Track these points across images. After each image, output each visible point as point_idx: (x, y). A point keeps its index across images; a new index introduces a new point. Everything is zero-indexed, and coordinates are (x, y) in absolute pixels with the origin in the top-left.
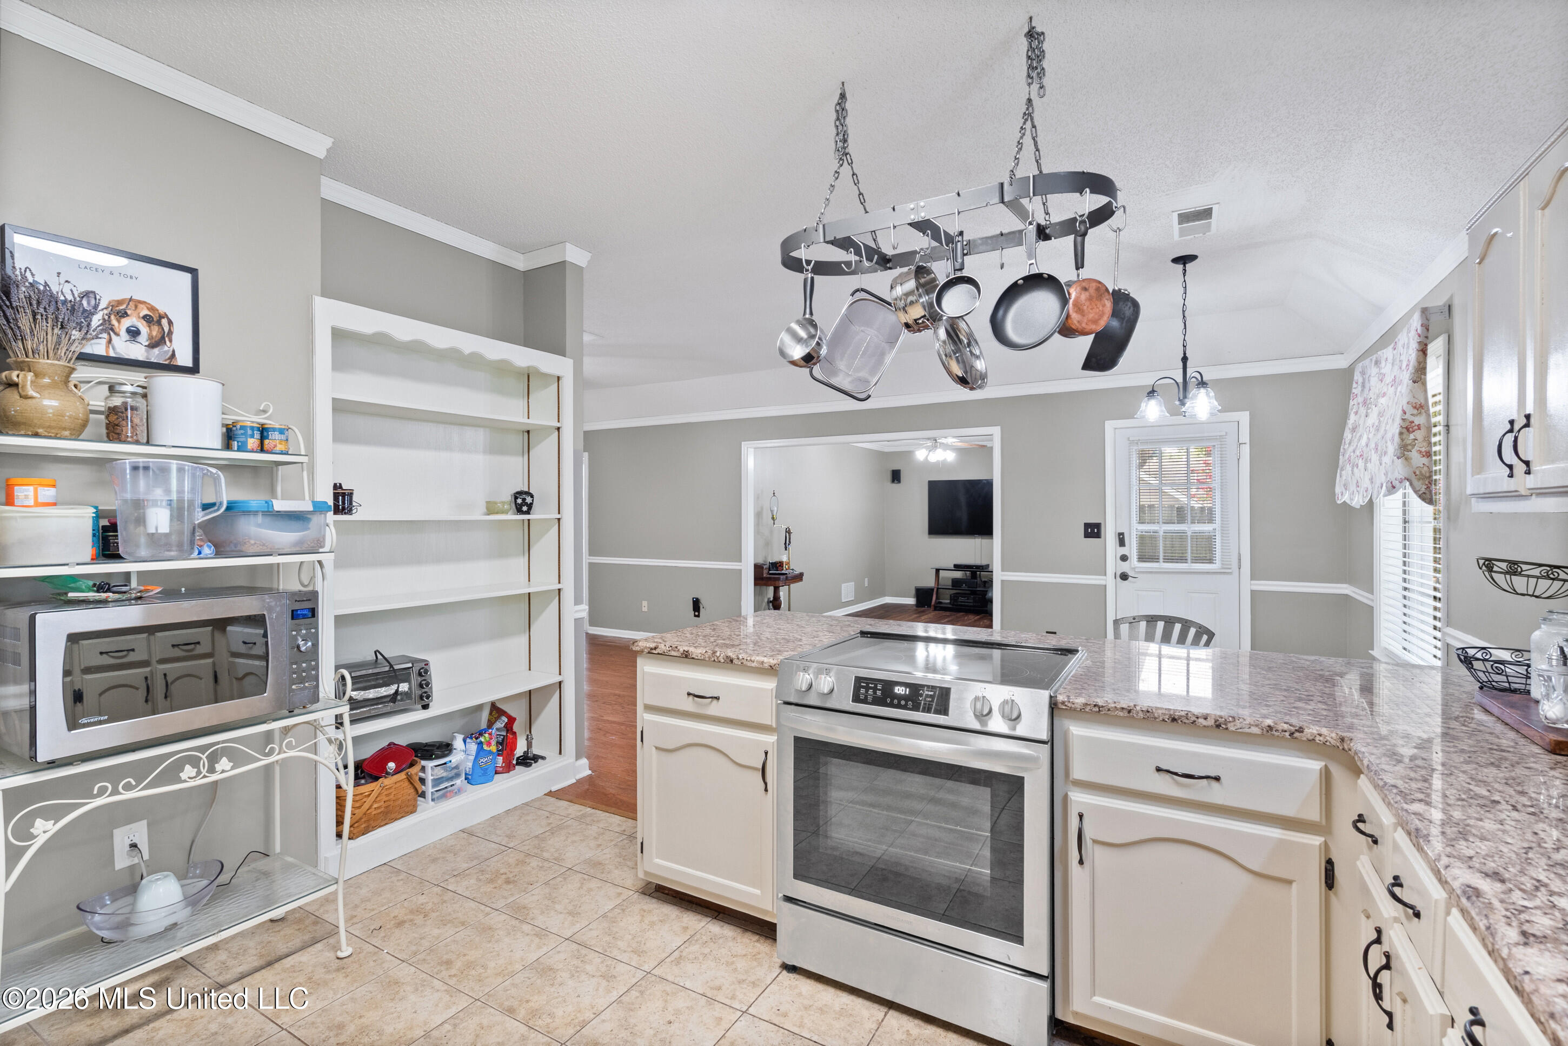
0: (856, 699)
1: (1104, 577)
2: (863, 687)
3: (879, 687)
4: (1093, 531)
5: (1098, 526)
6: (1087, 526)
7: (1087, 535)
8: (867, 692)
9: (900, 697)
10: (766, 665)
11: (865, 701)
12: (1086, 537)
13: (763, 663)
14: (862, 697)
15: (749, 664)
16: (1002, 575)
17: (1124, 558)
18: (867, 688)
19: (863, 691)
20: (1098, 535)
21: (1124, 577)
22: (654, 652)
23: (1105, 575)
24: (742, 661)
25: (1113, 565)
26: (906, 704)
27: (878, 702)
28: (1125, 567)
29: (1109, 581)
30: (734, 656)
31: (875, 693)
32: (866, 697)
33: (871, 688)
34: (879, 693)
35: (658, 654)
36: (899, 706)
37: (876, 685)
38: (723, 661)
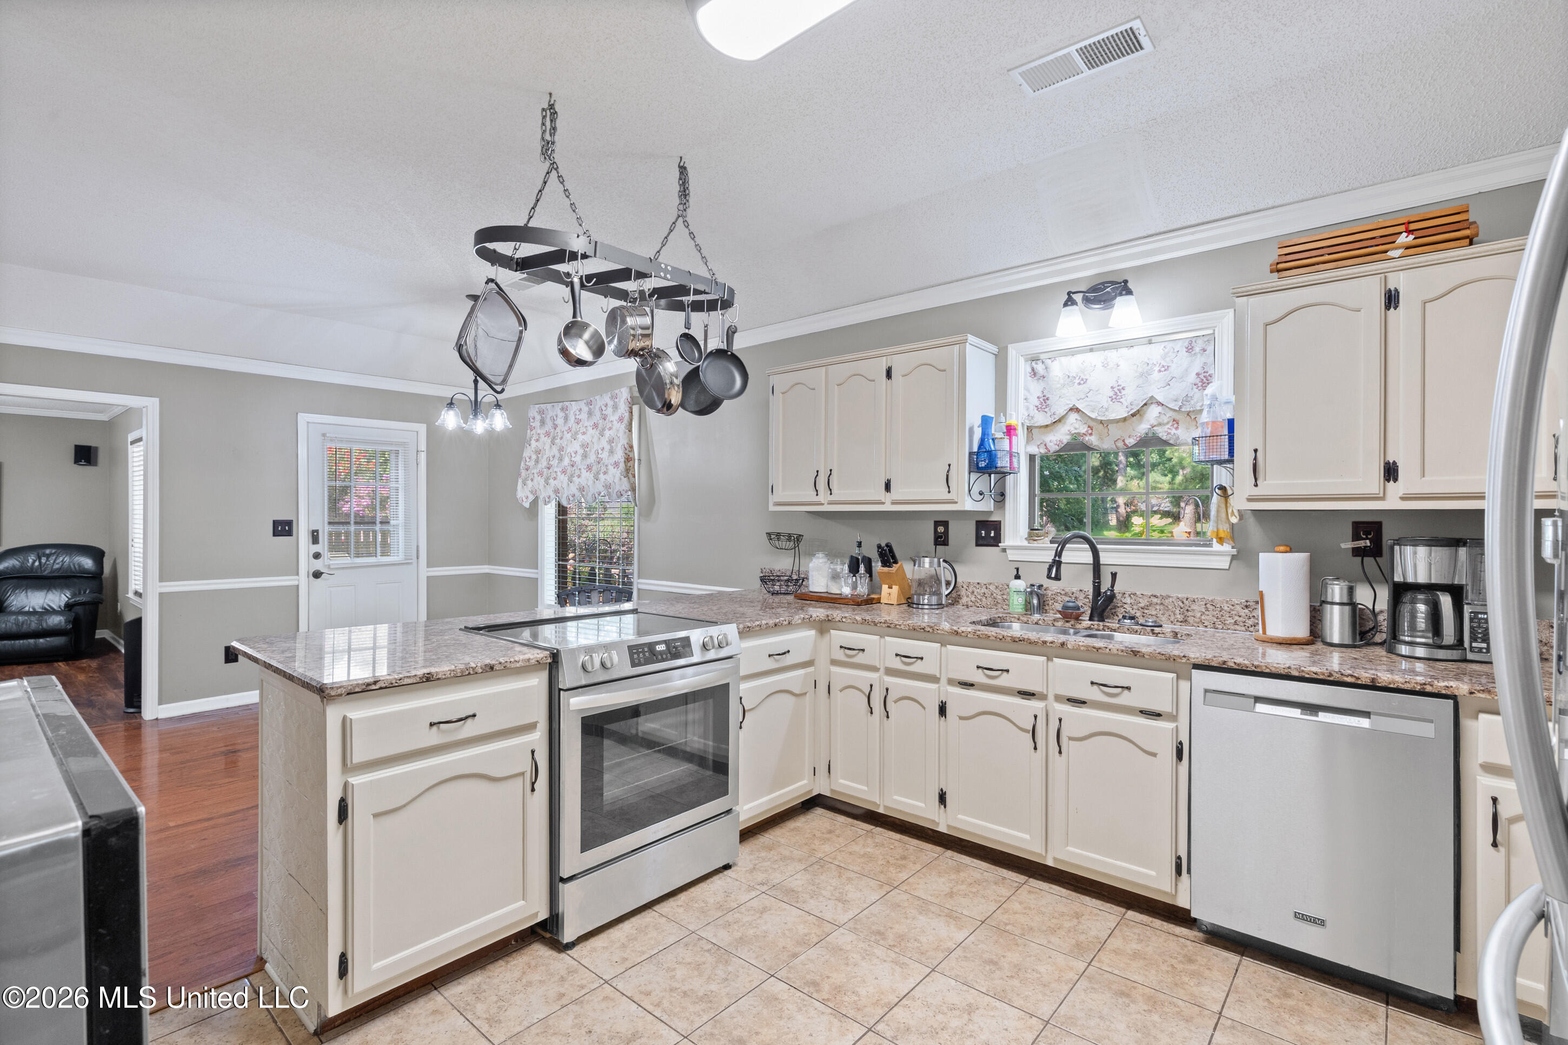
0: (634, 665)
1: (296, 577)
2: (635, 653)
3: (646, 649)
4: (283, 528)
5: (289, 523)
6: (276, 523)
7: (276, 533)
8: (638, 656)
9: (661, 653)
10: (533, 662)
11: (640, 664)
12: (274, 535)
13: (529, 660)
14: (637, 661)
15: (513, 666)
16: (160, 587)
17: (317, 556)
18: (638, 653)
19: (636, 656)
20: (289, 533)
21: (317, 575)
22: (373, 687)
23: (298, 574)
24: (505, 664)
25: (305, 564)
26: (667, 657)
27: (648, 662)
28: (318, 565)
29: (303, 579)
30: (493, 662)
31: (644, 655)
32: (639, 660)
33: (641, 652)
34: (647, 654)
35: (381, 688)
36: (663, 660)
37: (643, 649)
38: (480, 671)
